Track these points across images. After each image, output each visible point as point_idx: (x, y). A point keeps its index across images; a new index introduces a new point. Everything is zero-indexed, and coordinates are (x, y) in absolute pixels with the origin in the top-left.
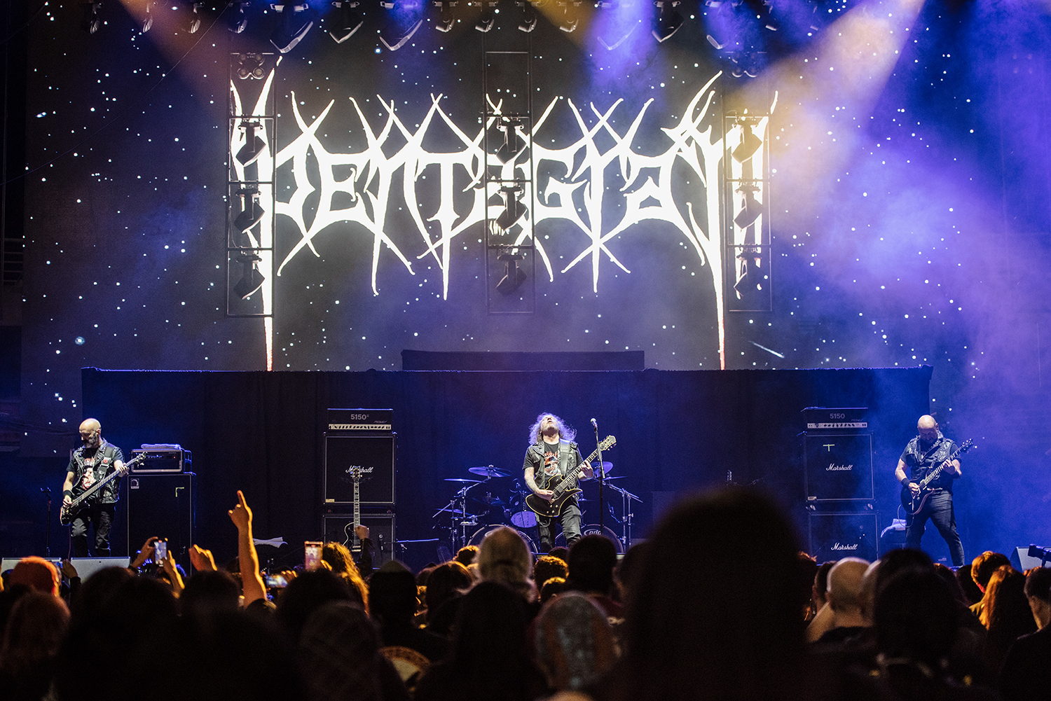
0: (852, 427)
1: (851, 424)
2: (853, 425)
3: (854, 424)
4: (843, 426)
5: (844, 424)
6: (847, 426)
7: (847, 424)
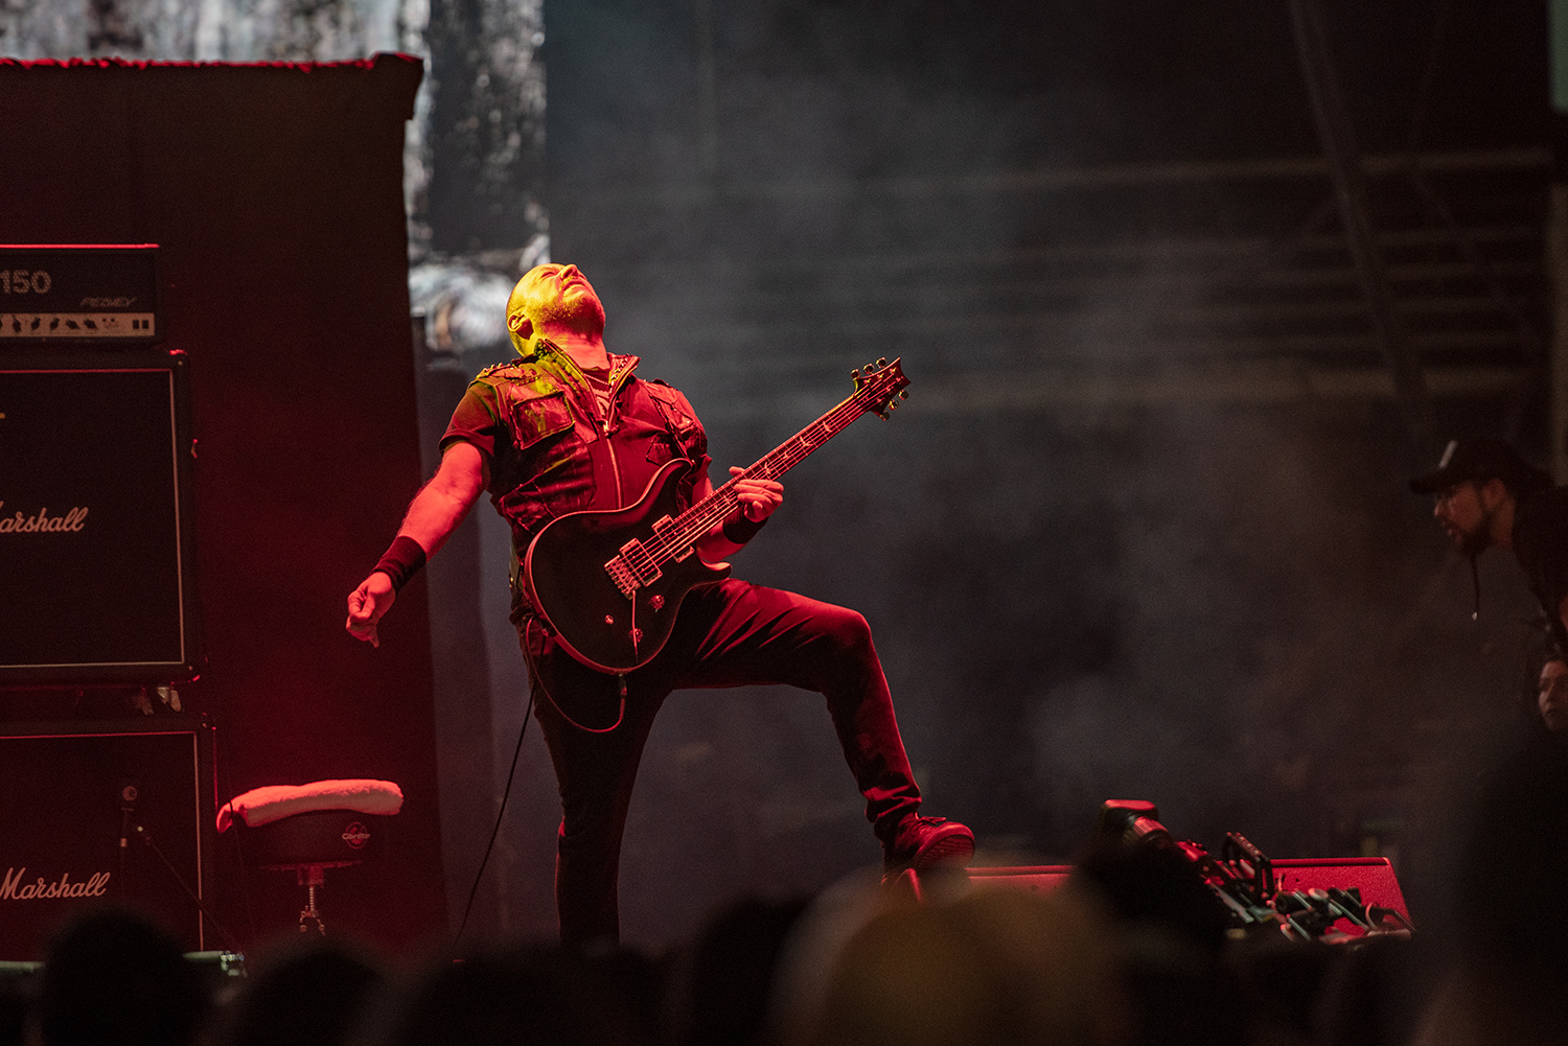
0: (84, 332)
1: (79, 319)
2: (90, 325)
3: (97, 318)
4: (44, 331)
5: (46, 319)
6: (63, 331)
7: (63, 318)
